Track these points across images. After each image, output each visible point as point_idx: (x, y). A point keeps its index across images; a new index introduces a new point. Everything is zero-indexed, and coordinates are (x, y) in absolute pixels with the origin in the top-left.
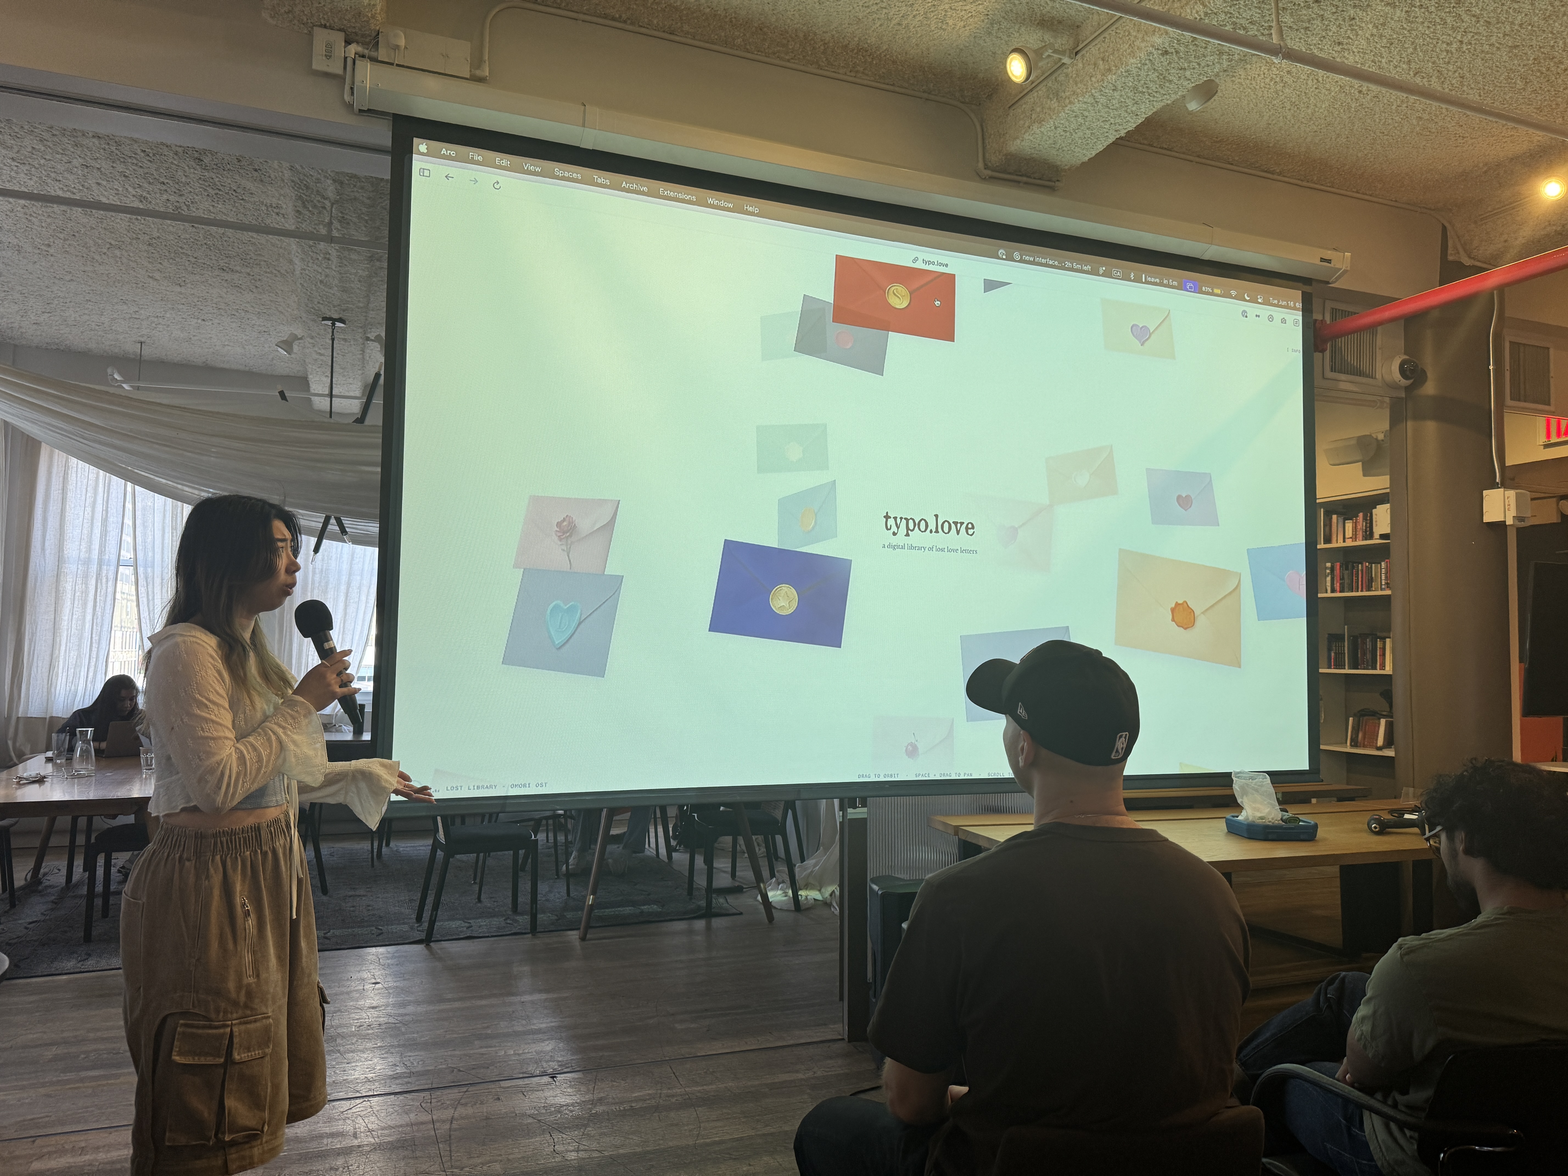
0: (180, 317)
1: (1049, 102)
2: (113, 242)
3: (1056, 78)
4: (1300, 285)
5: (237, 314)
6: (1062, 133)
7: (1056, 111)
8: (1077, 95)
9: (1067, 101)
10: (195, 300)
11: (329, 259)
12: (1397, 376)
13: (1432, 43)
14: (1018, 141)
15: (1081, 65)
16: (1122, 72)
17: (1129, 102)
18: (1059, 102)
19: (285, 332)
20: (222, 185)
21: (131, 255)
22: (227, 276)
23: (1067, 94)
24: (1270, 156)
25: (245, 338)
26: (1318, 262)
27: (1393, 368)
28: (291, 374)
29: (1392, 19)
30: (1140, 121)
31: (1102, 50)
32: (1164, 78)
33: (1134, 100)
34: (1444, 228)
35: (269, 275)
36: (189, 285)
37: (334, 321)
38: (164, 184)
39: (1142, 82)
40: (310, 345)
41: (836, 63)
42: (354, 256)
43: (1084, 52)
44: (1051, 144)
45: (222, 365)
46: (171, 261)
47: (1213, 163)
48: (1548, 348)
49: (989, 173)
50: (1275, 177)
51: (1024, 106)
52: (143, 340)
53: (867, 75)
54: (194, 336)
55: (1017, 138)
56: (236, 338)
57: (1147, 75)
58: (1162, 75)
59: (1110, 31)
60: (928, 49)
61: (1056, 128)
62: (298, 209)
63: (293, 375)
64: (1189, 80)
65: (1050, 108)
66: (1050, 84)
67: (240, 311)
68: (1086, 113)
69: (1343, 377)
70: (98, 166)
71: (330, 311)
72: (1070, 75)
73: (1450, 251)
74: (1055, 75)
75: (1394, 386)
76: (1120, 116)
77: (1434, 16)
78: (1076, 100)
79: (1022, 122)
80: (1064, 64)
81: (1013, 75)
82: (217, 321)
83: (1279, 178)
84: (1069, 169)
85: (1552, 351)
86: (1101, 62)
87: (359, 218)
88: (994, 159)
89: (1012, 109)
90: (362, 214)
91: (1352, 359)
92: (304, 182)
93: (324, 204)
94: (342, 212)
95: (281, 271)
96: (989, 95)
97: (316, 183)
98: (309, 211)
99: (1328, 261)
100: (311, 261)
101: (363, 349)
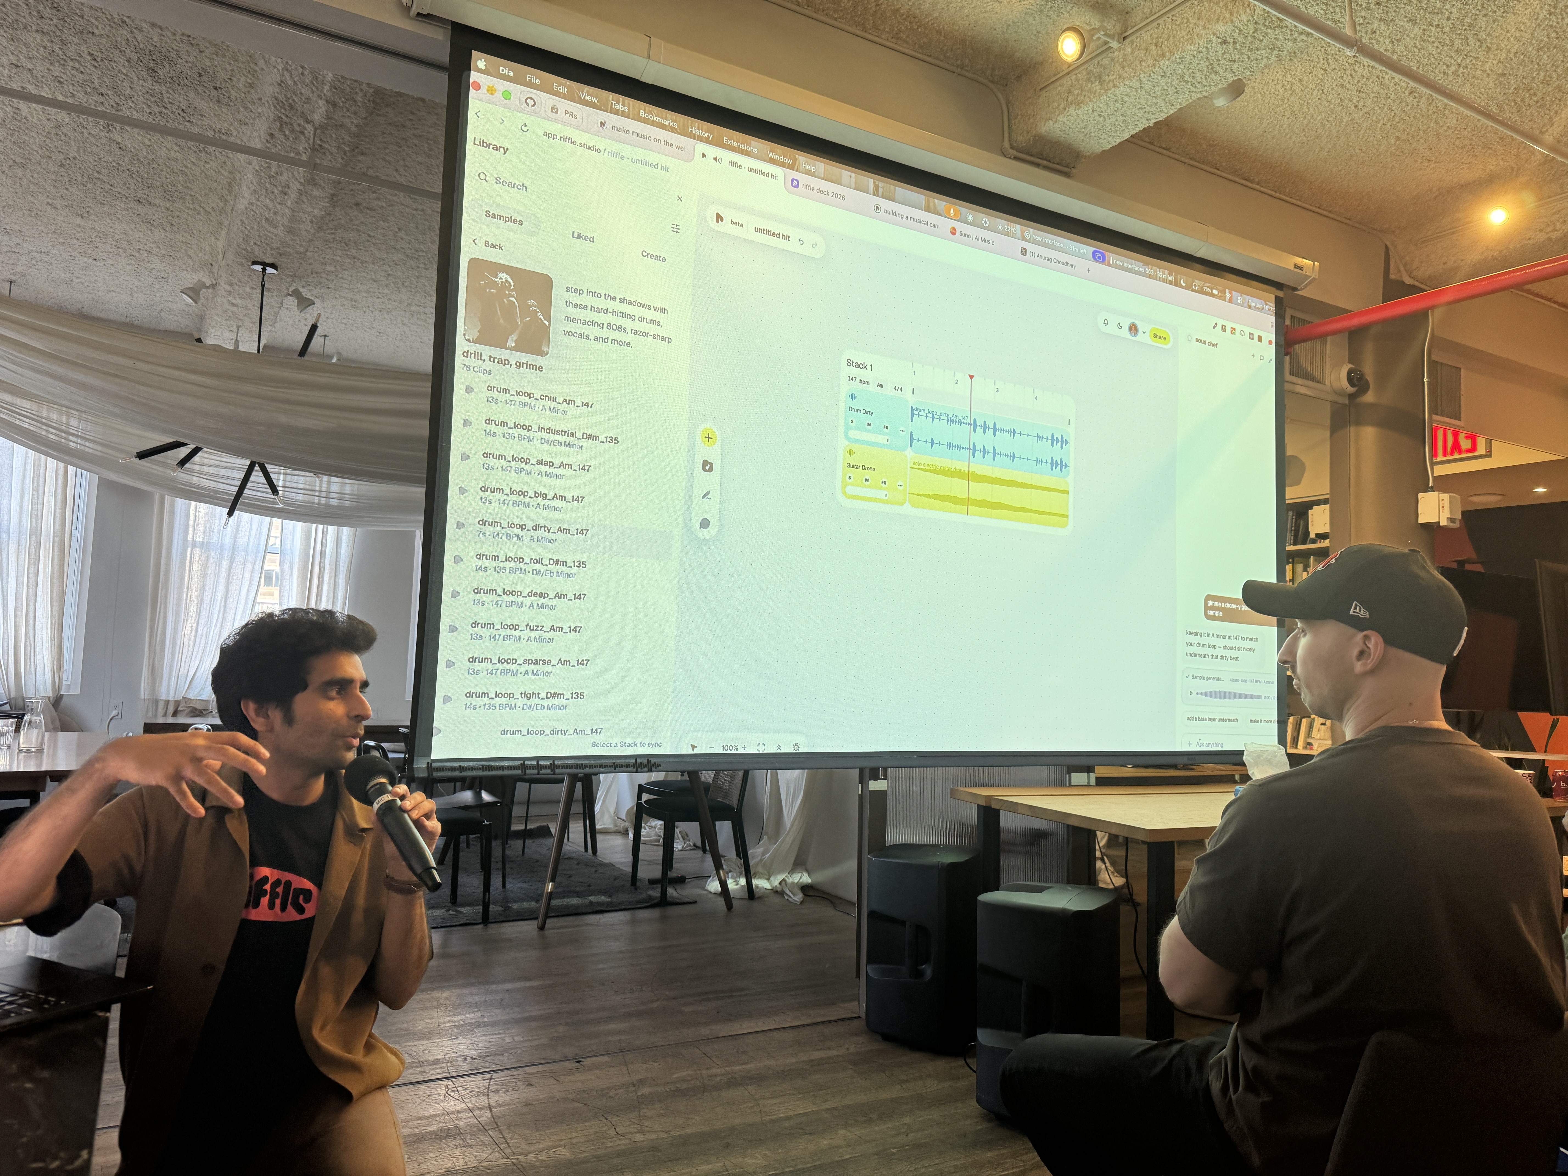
0: (69, 254)
1: (1089, 85)
2: (18, 160)
3: (1098, 63)
4: (1274, 289)
5: (137, 255)
6: (1097, 118)
7: (1097, 94)
8: (1124, 78)
9: (1111, 84)
10: (96, 234)
11: (285, 194)
12: (1345, 383)
13: (1434, 64)
14: (1051, 123)
15: (1130, 50)
16: (1176, 58)
17: (1171, 91)
18: (1101, 85)
19: (191, 279)
20: (170, 103)
21: (36, 176)
22: (141, 209)
23: (1112, 78)
24: (1254, 164)
25: (136, 283)
26: (1292, 268)
27: (1341, 373)
28: (177, 330)
29: (1408, 36)
30: (1172, 112)
31: (1155, 36)
32: (1212, 68)
33: (1176, 88)
34: (1387, 249)
35: (191, 212)
36: (92, 217)
37: (265, 265)
38: (102, 95)
39: (1191, 70)
40: (224, 293)
41: (881, 28)
42: (316, 192)
43: (1134, 37)
44: (1081, 128)
45: (99, 315)
46: (81, 187)
47: (1203, 166)
48: (1460, 369)
49: (1013, 152)
50: (1255, 186)
51: (1059, 88)
52: (13, 278)
53: (907, 43)
54: (77, 278)
55: (1050, 119)
56: (126, 283)
57: (1198, 64)
58: (1211, 64)
59: (1165, 18)
60: (976, 22)
61: (1093, 111)
62: (273, 131)
63: (179, 330)
64: (1234, 73)
65: (1090, 91)
66: (1092, 68)
67: (141, 252)
68: (1126, 99)
69: (1299, 381)
70: (30, 66)
71: (265, 254)
72: (1116, 59)
73: (1392, 271)
74: (1099, 59)
75: (1340, 393)
76: (1156, 104)
77: (1445, 36)
78: (1122, 84)
79: (1056, 104)
80: (1110, 48)
81: (1064, 53)
82: (110, 262)
83: (1258, 187)
84: (1089, 157)
85: (1462, 371)
86: (1154, 48)
87: (338, 148)
88: (1022, 139)
89: (1044, 92)
90: (345, 144)
91: (1306, 365)
92: (290, 101)
93: (305, 128)
94: (321, 140)
95: (207, 209)
96: (1018, 77)
97: (304, 103)
98: (285, 135)
99: (1300, 268)
100: (264, 194)
101: (282, 303)
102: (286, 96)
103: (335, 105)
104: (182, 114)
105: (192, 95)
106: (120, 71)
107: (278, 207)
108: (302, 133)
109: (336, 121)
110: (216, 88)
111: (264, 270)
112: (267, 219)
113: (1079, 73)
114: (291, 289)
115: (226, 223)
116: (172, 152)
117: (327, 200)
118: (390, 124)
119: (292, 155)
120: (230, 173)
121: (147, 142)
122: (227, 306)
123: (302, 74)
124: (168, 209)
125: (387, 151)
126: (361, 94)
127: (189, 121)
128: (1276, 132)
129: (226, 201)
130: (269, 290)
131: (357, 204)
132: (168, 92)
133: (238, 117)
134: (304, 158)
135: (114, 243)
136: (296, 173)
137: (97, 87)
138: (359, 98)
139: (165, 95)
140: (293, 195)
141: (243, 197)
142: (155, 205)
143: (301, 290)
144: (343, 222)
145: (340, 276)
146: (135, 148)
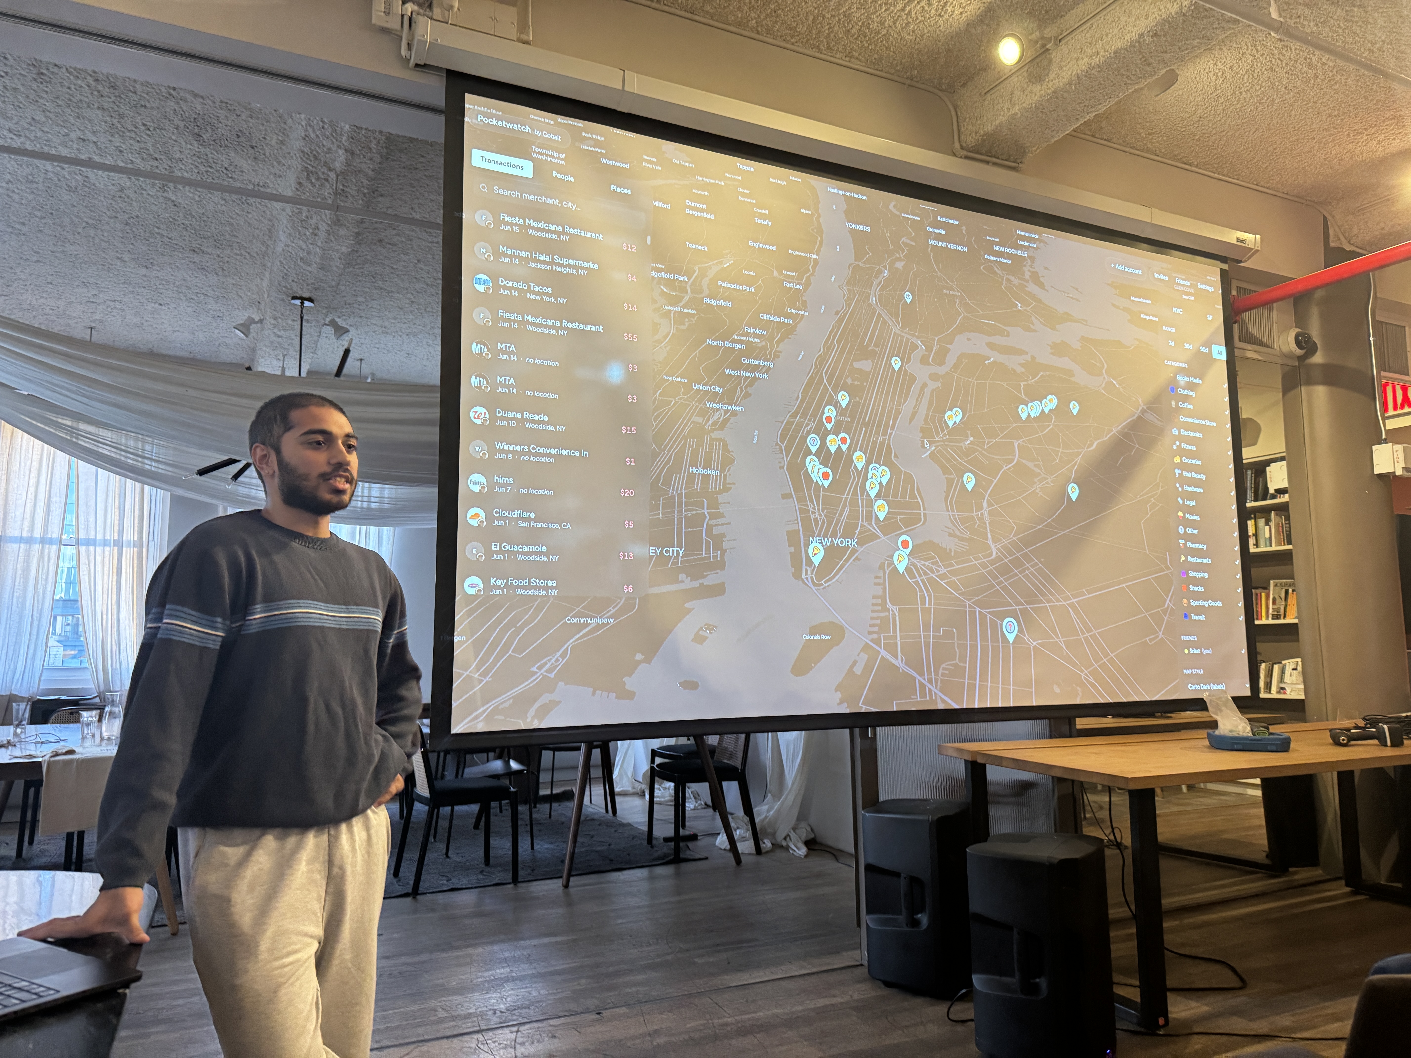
0: (138, 301)
3: (1038, 64)
4: (1218, 263)
5: (195, 298)
6: (1040, 115)
8: (1062, 77)
9: (1051, 84)
10: (160, 282)
12: (1293, 347)
15: (1066, 50)
18: (1041, 85)
19: (241, 316)
20: (214, 162)
23: (1051, 77)
24: (1192, 149)
25: (197, 323)
26: (1235, 242)
27: (1289, 337)
31: (1088, 36)
32: (1145, 61)
34: (1325, 218)
36: (156, 267)
37: (303, 299)
38: (157, 160)
39: (1125, 64)
41: (835, 48)
43: (1069, 38)
44: (1026, 125)
45: (168, 353)
49: (964, 153)
51: (1003, 91)
52: (93, 325)
54: (147, 321)
55: (996, 119)
56: (187, 323)
57: (1131, 58)
58: (1144, 57)
59: (1098, 17)
60: (922, 36)
61: (1036, 109)
62: (301, 180)
66: (1031, 69)
67: (199, 295)
68: (1066, 95)
69: (1249, 347)
70: (95, 139)
72: (1054, 60)
73: (1331, 239)
75: (1289, 356)
76: (1094, 98)
79: (1000, 105)
80: (1048, 50)
81: (1005, 58)
82: (174, 306)
83: (1197, 170)
84: (1035, 151)
85: (1407, 328)
86: (1089, 47)
87: (358, 191)
88: (970, 140)
89: (988, 96)
90: (363, 187)
91: (1254, 330)
92: (314, 152)
93: (329, 176)
94: (343, 185)
95: (252, 253)
96: (964, 83)
97: (326, 153)
98: (312, 183)
99: (1243, 241)
100: (298, 236)
101: (320, 332)
102: (310, 149)
103: (353, 153)
104: (225, 171)
105: (232, 154)
106: (170, 138)
107: (311, 247)
108: (327, 180)
109: (355, 167)
110: (252, 147)
111: (302, 303)
112: (301, 259)
113: (1020, 75)
114: (328, 320)
115: (269, 264)
116: (219, 206)
117: (352, 238)
118: (404, 168)
119: (319, 200)
120: (270, 220)
121: (197, 198)
122: (273, 338)
123: (323, 128)
124: (218, 256)
125: (403, 192)
126: (375, 142)
127: (231, 178)
128: (1211, 118)
129: (268, 245)
130: (308, 321)
131: (380, 241)
132: (212, 153)
133: (272, 170)
134: (330, 201)
135: (175, 289)
136: (323, 217)
137: (152, 153)
138: (373, 146)
139: (210, 156)
140: (322, 235)
141: (280, 240)
142: (207, 253)
143: (337, 320)
144: (368, 257)
145: (370, 305)
146: (187, 204)
